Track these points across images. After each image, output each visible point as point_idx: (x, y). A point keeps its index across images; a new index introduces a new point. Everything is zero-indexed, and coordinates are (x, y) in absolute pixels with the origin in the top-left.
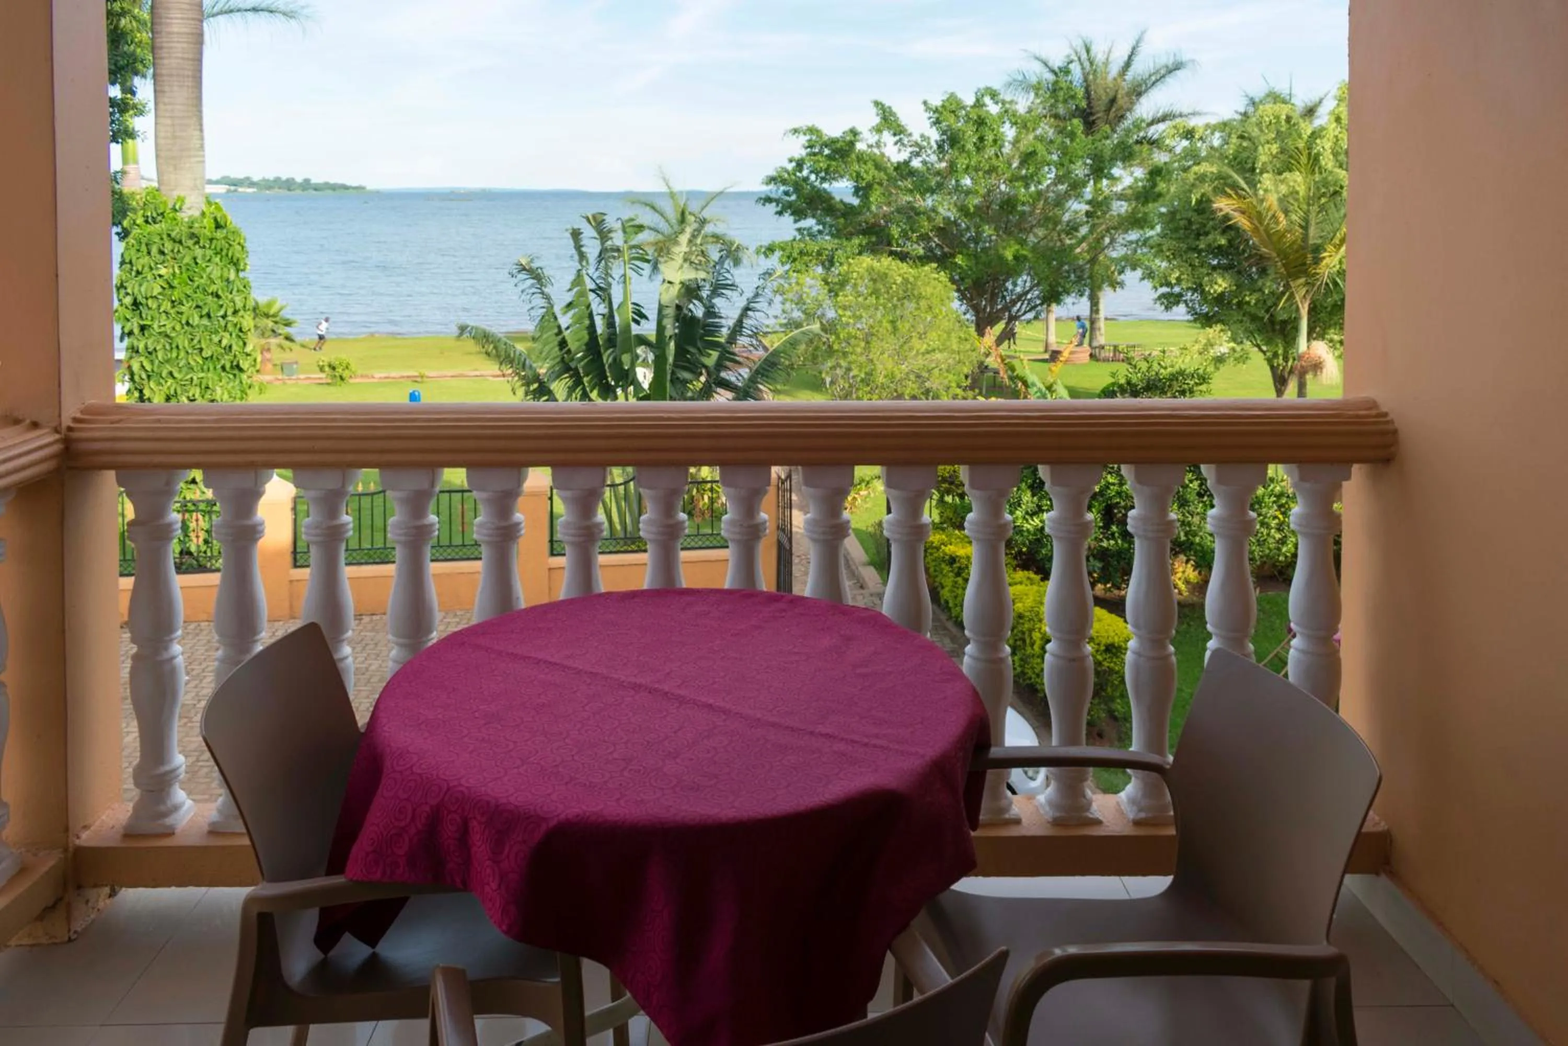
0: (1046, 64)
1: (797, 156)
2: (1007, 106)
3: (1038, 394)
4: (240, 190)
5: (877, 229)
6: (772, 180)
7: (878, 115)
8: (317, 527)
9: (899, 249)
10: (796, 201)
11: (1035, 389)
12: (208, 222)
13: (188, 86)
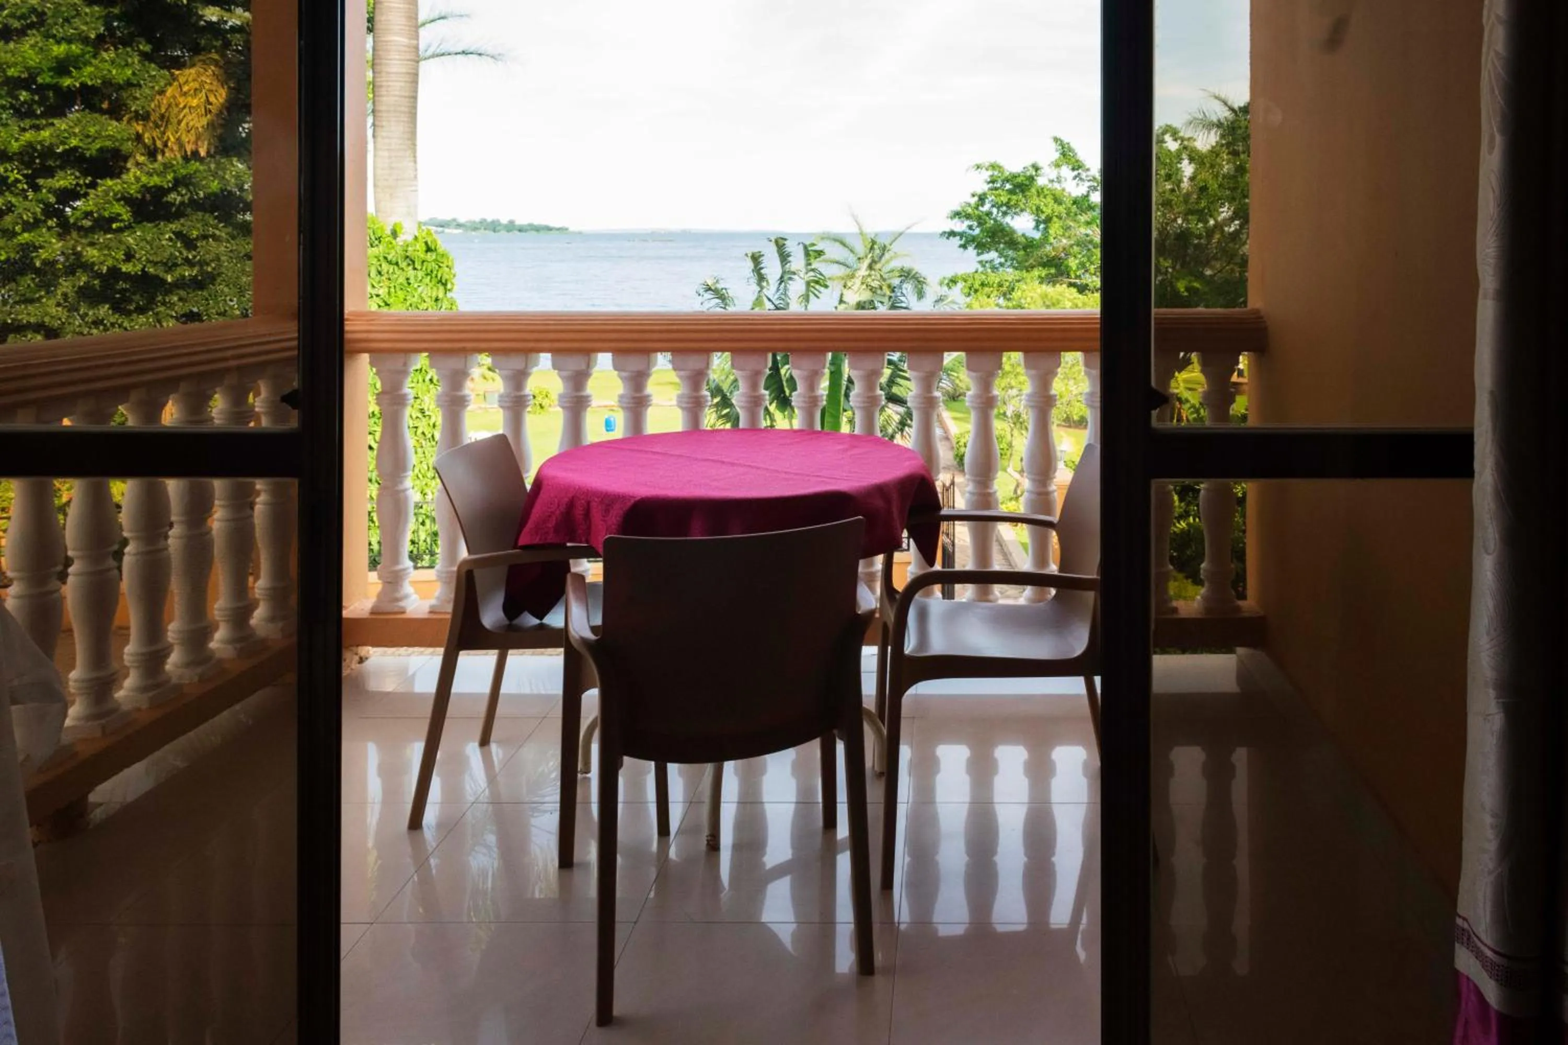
0: (1225, 104)
1: (979, 191)
2: (1186, 143)
3: (1192, 410)
4: (447, 230)
5: (1057, 261)
6: (957, 214)
7: (1057, 151)
8: (507, 396)
9: (1077, 281)
10: (978, 235)
11: (1188, 405)
12: (421, 247)
13: (404, 121)
